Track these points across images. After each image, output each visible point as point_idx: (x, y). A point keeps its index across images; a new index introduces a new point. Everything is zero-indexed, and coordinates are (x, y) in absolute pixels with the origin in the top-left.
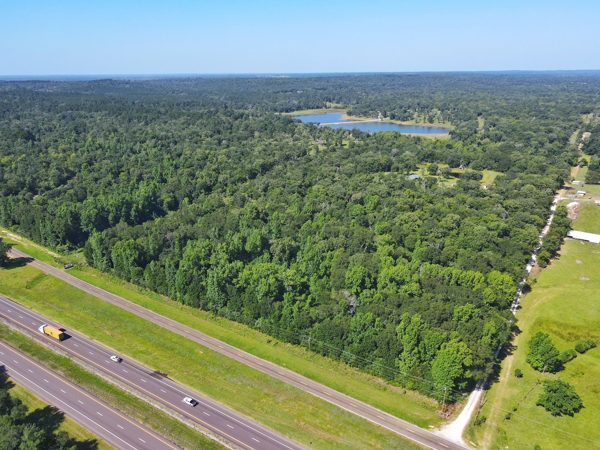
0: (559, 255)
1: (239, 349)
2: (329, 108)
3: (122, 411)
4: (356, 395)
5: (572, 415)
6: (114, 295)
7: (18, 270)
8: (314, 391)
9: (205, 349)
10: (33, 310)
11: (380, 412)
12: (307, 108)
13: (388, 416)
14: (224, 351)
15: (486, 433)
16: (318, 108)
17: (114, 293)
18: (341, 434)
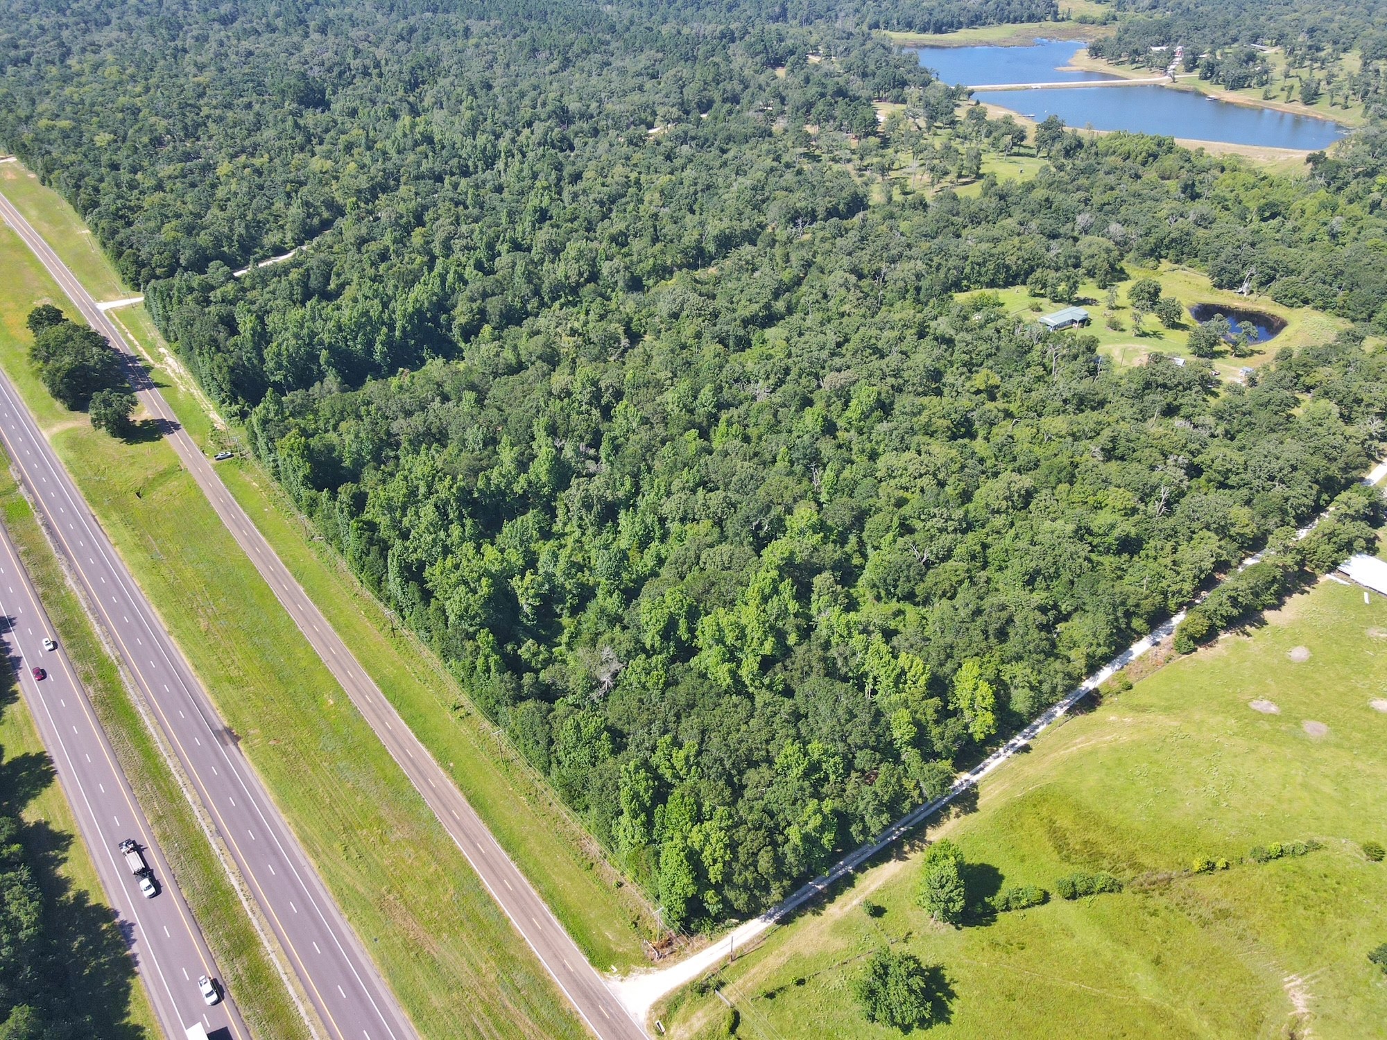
0: (1263, 623)
1: (395, 712)
2: (1063, 20)
3: (135, 792)
4: (530, 866)
5: (906, 1029)
6: (263, 539)
7: (145, 447)
8: (461, 835)
9: (340, 694)
10: (117, 549)
11: (544, 914)
12: (1000, 21)
13: (551, 924)
14: (367, 708)
15: (700, 1014)
16: (1031, 18)
17: (264, 534)
18: (445, 935)
